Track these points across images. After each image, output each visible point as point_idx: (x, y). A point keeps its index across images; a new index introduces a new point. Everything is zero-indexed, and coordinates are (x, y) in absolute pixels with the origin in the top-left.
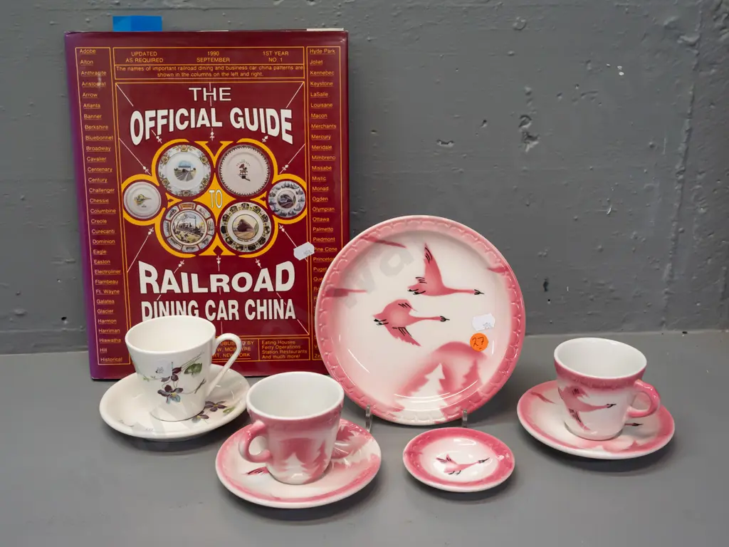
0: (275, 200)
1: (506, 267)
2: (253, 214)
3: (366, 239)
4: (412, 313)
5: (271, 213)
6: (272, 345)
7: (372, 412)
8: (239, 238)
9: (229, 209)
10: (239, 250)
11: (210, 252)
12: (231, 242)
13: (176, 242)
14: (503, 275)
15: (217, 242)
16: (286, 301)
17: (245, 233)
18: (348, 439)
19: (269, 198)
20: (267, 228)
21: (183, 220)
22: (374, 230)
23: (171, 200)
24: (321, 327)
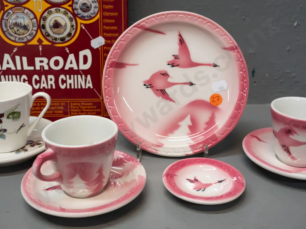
0: (78, 6)
1: (236, 47)
2: (64, 16)
3: (138, 27)
4: (170, 80)
5: (75, 15)
6: (78, 106)
7: (141, 147)
8: (54, 33)
9: (46, 12)
10: (54, 41)
11: (34, 42)
12: (49, 35)
13: (11, 35)
14: (234, 52)
15: (39, 35)
16: (86, 76)
17: (58, 29)
18: (124, 166)
19: (74, 5)
20: (72, 26)
21: (15, 19)
22: (143, 21)
23: (7, 6)
24: (106, 88)
